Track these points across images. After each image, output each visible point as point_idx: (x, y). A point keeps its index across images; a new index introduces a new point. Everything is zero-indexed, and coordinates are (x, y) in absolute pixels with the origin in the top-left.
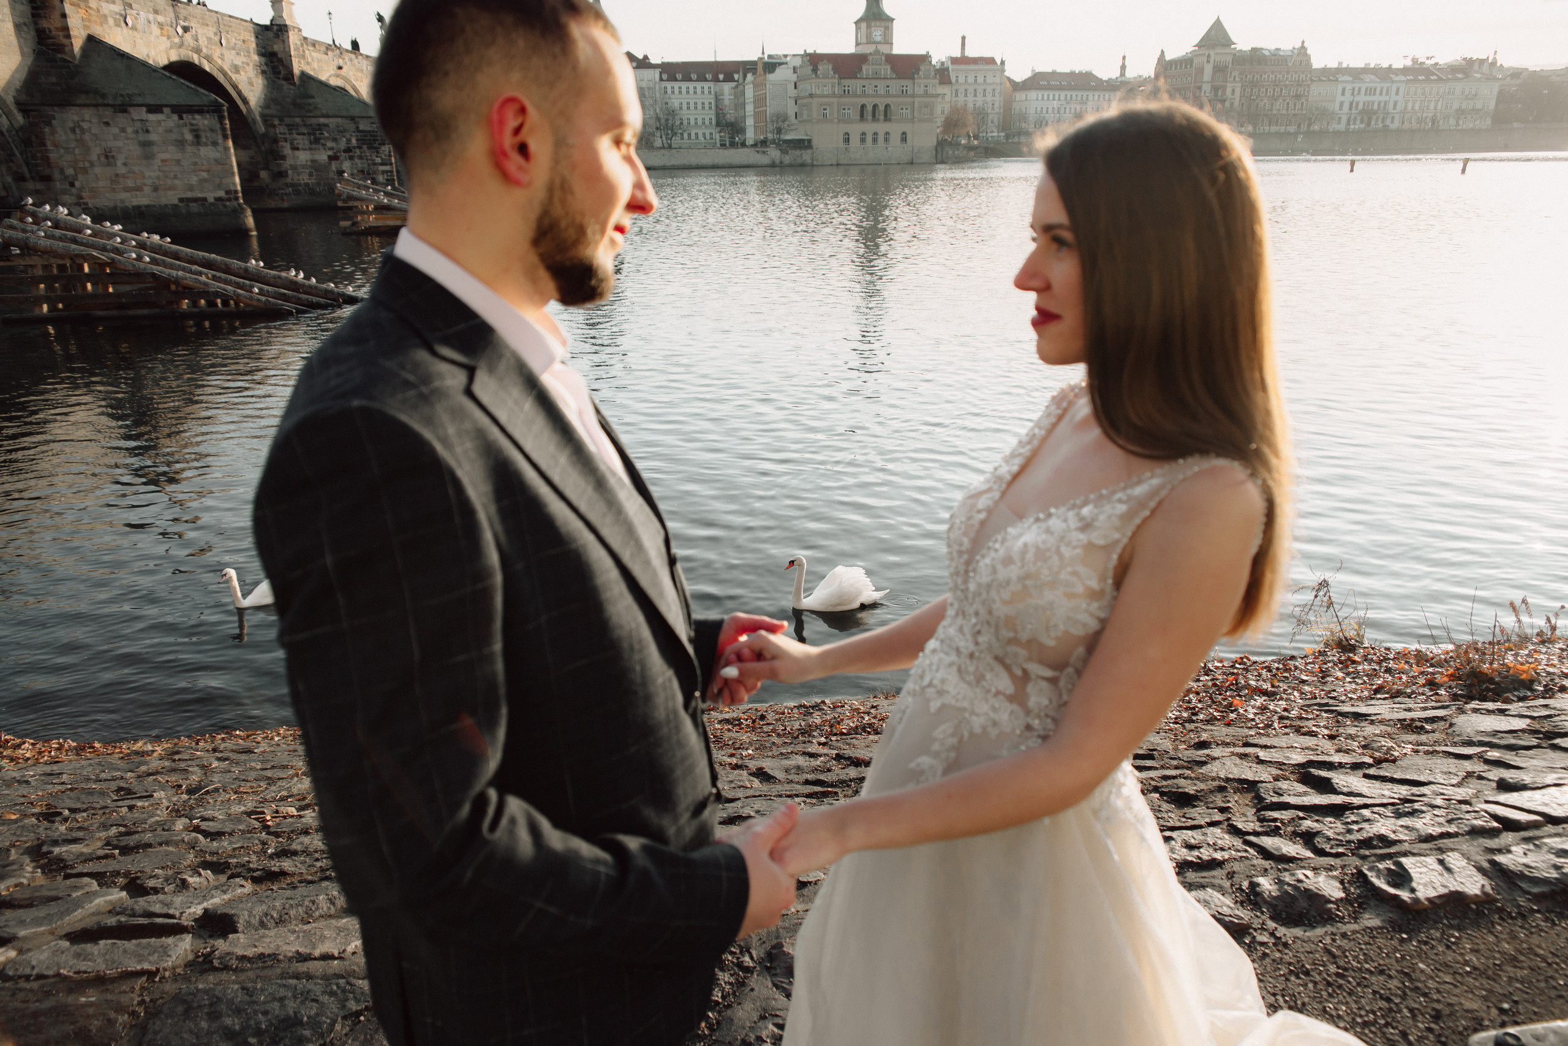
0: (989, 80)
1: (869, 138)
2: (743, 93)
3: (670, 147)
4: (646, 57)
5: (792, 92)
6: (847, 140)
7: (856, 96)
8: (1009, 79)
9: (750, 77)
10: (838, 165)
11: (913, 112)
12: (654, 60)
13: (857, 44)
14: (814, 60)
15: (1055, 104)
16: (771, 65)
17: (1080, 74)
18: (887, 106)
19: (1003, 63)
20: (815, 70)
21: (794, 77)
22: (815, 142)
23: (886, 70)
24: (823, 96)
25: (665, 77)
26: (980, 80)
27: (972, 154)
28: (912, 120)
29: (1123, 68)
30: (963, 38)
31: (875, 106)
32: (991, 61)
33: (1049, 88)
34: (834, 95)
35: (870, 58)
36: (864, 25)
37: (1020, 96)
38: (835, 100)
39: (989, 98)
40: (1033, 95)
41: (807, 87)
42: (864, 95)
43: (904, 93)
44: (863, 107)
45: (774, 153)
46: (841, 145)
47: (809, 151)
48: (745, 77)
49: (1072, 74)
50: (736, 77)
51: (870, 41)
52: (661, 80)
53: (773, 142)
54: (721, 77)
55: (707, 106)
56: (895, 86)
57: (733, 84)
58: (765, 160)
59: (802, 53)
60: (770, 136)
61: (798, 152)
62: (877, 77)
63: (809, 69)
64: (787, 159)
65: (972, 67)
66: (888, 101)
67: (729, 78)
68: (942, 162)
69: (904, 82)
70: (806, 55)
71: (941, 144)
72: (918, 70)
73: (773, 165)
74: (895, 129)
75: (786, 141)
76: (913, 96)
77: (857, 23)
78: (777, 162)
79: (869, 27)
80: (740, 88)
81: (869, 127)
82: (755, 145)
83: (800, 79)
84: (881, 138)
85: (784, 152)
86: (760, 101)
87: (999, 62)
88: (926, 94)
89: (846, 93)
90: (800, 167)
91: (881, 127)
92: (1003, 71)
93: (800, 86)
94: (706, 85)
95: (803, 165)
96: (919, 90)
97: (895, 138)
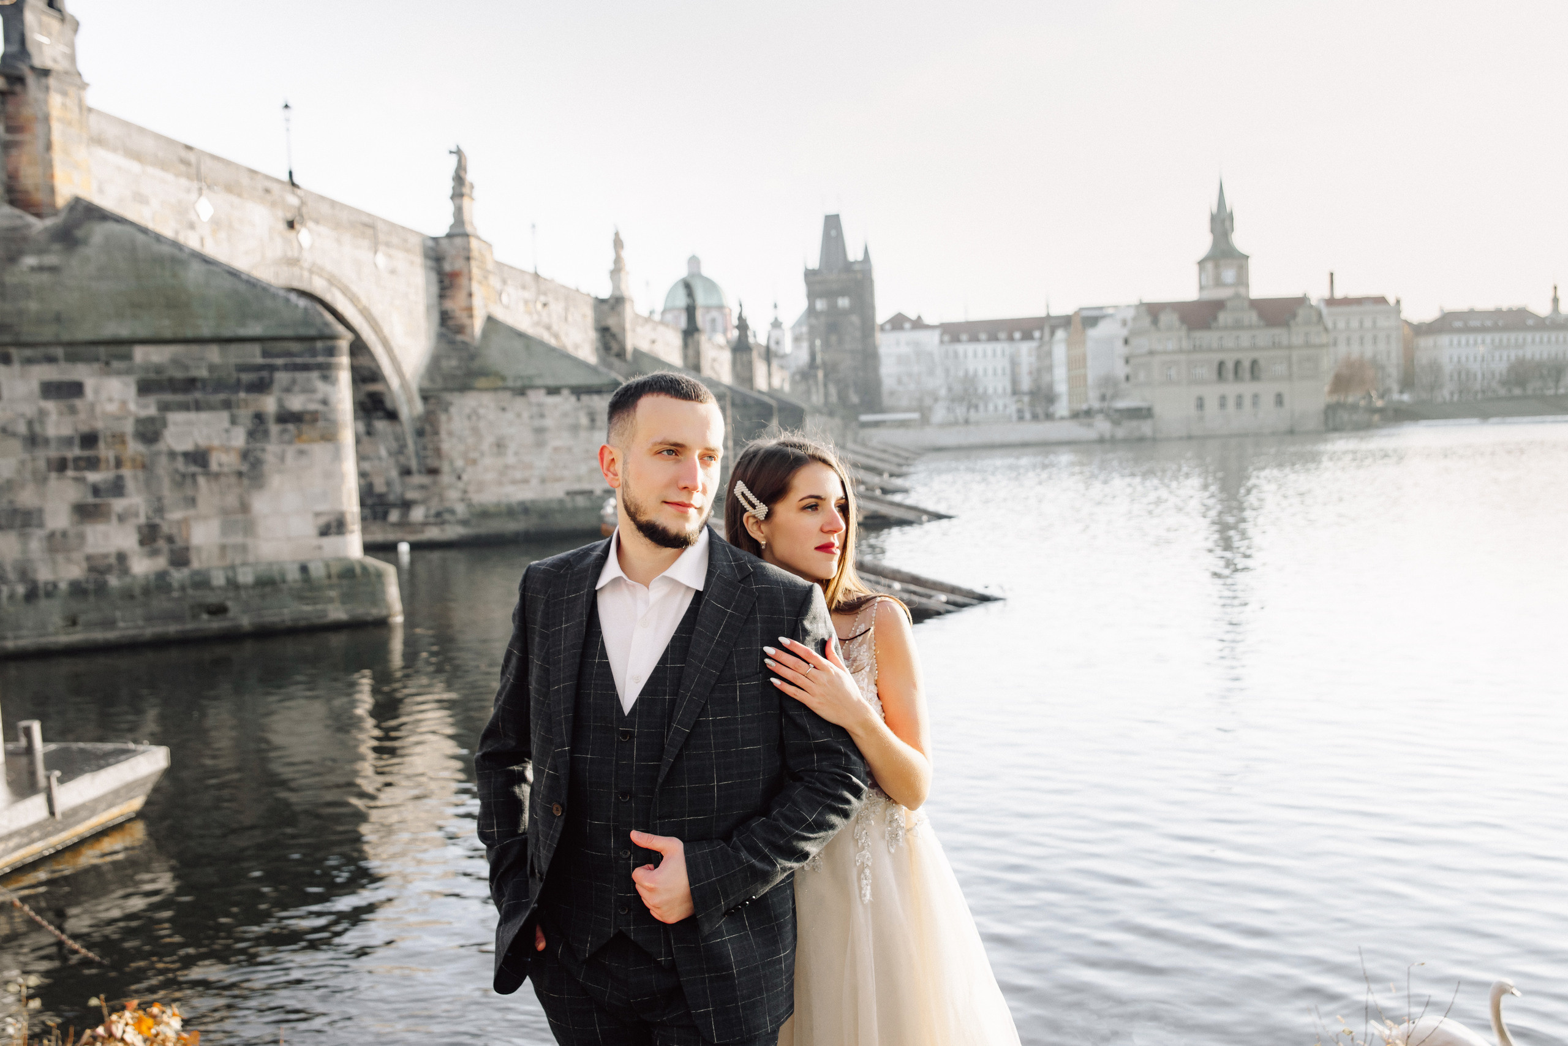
0: (1382, 322)
1: (1231, 403)
2: (1050, 354)
3: (967, 422)
4: (919, 318)
5: (1121, 349)
6: (1200, 404)
7: (1210, 350)
8: (1406, 322)
9: (1060, 334)
10: (1190, 438)
11: (1290, 366)
12: (928, 320)
13: (1201, 288)
14: (1153, 311)
15: (1481, 349)
16: (1090, 319)
17: (1510, 311)
18: (1254, 363)
19: (1398, 302)
20: (1155, 321)
21: (1124, 332)
22: (1157, 410)
23: (1253, 317)
24: (1165, 352)
25: (946, 338)
26: (1368, 323)
27: (1376, 417)
28: (1290, 377)
29: (1556, 300)
30: (1332, 274)
31: (1237, 364)
32: (1381, 300)
33: (1467, 329)
34: (1181, 351)
35: (1229, 304)
36: (1210, 266)
37: (1425, 342)
38: (1182, 357)
39: (1382, 346)
40: (1444, 340)
41: (1142, 344)
42: (1221, 349)
43: (1276, 346)
44: (1221, 365)
45: (1102, 426)
46: (1192, 411)
47: (1149, 422)
48: (1052, 333)
49: (1498, 312)
50: (1037, 334)
51: (1218, 283)
52: (942, 342)
53: (1101, 411)
54: (1017, 335)
55: (999, 372)
56: (1264, 336)
57: (1033, 344)
58: (1090, 434)
59: (1134, 301)
60: (1096, 405)
61: (1134, 424)
62: (1238, 326)
63: (1146, 321)
64: (1120, 433)
65: (1355, 308)
66: (1255, 355)
67: (1027, 336)
68: (1336, 429)
69: (1277, 331)
70: (1142, 304)
71: (1331, 410)
72: (1294, 316)
73: (1101, 441)
74: (1266, 390)
75: (1118, 411)
76: (1290, 347)
77: (1201, 263)
78: (1107, 435)
79: (1217, 267)
80: (1046, 348)
81: (1231, 389)
82: (1075, 415)
83: (1134, 333)
84: (1247, 402)
85: (1116, 423)
86: (1076, 363)
87: (1392, 301)
88: (1308, 345)
89: (1196, 349)
90: (1138, 442)
91: (1247, 388)
92: (1399, 312)
93: (1134, 342)
94: (999, 347)
95: (1141, 439)
96: (1297, 339)
97: (1267, 400)
